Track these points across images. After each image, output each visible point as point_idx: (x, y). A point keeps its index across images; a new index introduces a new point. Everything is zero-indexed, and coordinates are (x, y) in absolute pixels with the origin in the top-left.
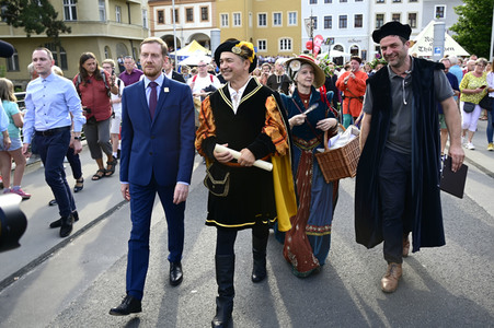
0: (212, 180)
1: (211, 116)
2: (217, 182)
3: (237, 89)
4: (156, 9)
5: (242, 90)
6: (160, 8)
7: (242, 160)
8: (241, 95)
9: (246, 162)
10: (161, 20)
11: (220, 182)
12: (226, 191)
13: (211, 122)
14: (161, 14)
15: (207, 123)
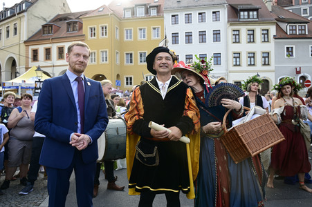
0: (142, 154)
1: (141, 102)
2: (148, 156)
3: (164, 81)
4: (31, 48)
5: (168, 82)
6: (35, 47)
7: (173, 136)
8: (167, 86)
9: (176, 138)
10: (35, 58)
11: (150, 155)
12: (157, 161)
13: (141, 106)
14: (35, 52)
15: (137, 107)
